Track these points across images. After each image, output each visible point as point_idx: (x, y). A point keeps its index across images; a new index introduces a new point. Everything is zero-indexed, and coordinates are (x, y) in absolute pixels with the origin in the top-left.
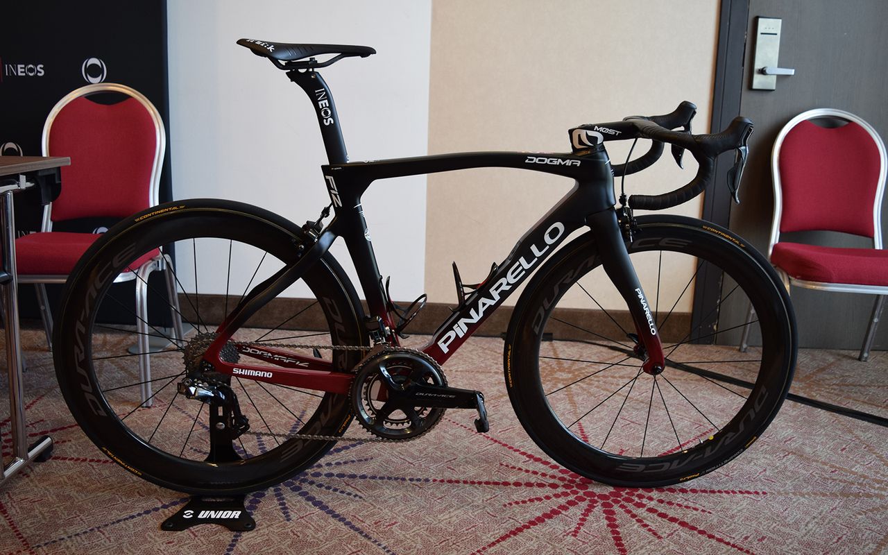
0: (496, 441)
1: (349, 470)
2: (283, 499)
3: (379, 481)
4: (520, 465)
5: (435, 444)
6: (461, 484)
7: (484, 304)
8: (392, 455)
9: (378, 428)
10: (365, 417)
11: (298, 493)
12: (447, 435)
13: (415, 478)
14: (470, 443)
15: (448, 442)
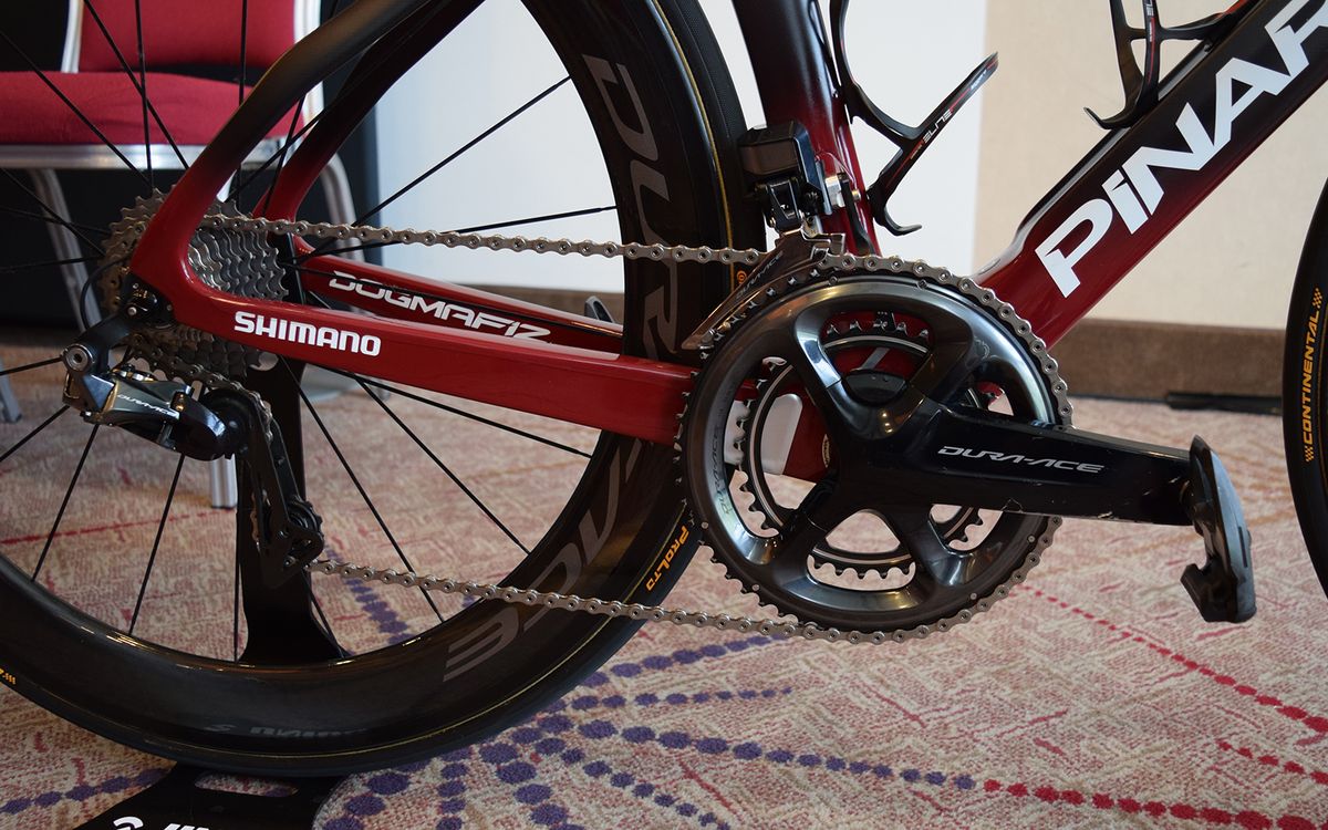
0: (1192, 665)
1: (704, 722)
2: (459, 805)
3: (800, 772)
4: (1290, 753)
5: (993, 660)
6: (1087, 808)
7: (1239, 89)
8: (854, 686)
9: (782, 580)
10: (737, 534)
11: (515, 788)
12: (1031, 636)
13: (923, 772)
14: (1108, 663)
15: (1035, 658)
